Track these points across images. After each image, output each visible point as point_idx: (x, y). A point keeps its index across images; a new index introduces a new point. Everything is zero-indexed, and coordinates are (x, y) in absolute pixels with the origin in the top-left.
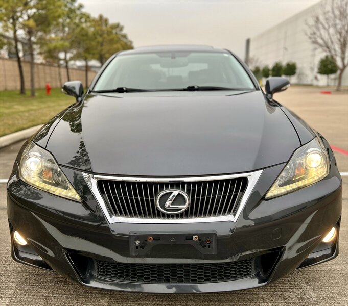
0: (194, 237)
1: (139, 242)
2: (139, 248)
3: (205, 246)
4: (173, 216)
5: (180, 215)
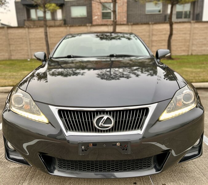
1: (84, 147)
2: (84, 151)
3: (124, 149)
4: (104, 131)
5: (108, 130)
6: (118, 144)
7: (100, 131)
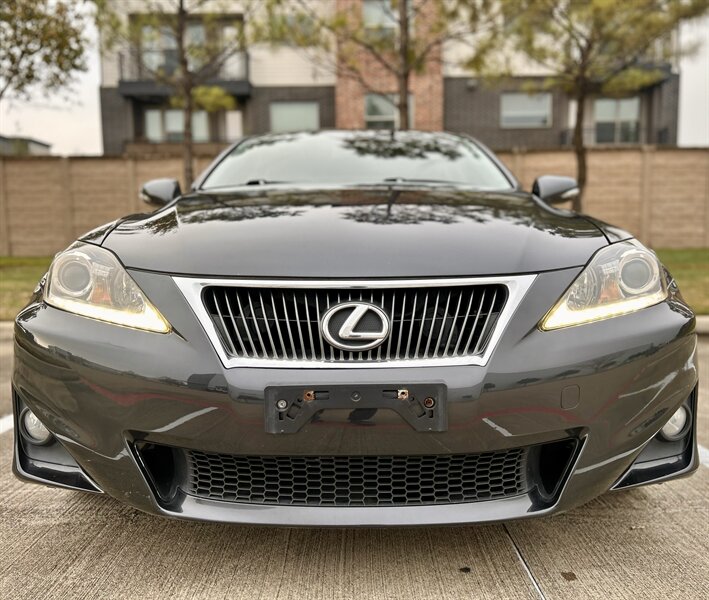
0: (400, 391)
1: (285, 404)
2: (285, 416)
3: (425, 413)
4: (356, 355)
5: (370, 353)
6: (403, 395)
7: (341, 353)
